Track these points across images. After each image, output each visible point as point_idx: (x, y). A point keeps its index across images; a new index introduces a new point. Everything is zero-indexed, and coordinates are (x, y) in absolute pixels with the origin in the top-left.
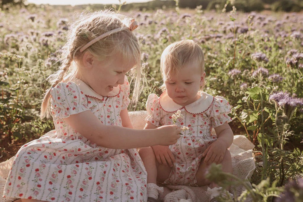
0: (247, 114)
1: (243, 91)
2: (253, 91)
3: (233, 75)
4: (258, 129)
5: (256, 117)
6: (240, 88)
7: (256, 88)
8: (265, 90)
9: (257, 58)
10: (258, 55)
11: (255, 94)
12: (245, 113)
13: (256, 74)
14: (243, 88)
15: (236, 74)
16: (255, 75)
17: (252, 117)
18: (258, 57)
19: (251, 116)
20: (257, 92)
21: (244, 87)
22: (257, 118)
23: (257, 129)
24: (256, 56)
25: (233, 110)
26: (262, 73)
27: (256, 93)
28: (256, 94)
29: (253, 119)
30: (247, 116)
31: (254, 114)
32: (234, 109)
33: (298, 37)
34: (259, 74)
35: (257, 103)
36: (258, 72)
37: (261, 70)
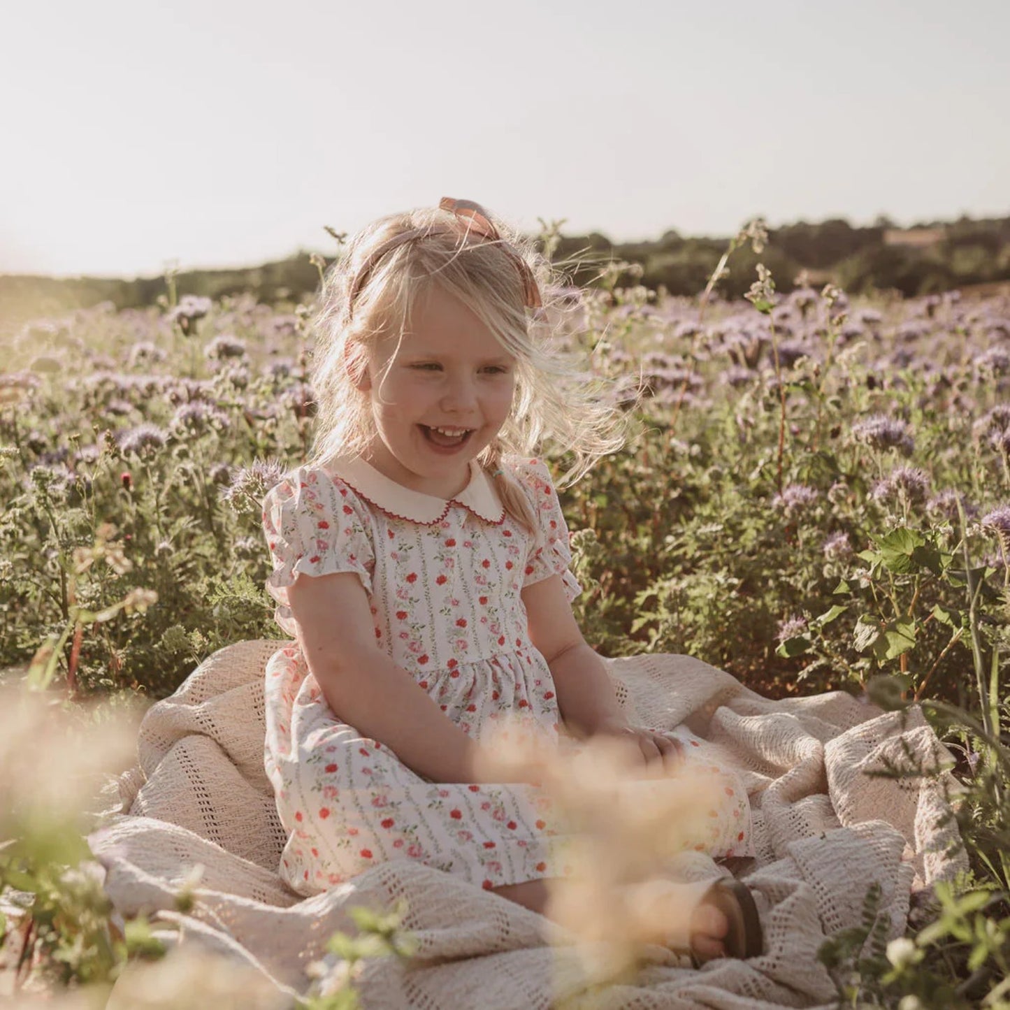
0: (875, 628)
1: (833, 564)
2: (892, 545)
3: (791, 504)
4: (918, 685)
5: (910, 636)
6: (823, 554)
7: (900, 532)
8: (933, 537)
9: (872, 436)
10: (877, 426)
11: (897, 554)
12: (867, 628)
13: (886, 491)
14: (833, 553)
15: (801, 502)
16: (884, 493)
17: (896, 638)
18: (875, 431)
19: (889, 636)
20: (905, 547)
21: (837, 548)
22: (912, 641)
23: (912, 688)
24: (872, 428)
25: (815, 626)
26: (906, 486)
27: (904, 551)
28: (904, 554)
29: (898, 645)
30: (875, 636)
31: (901, 628)
32: (820, 622)
33: (1000, 363)
34: (896, 491)
35: (904, 593)
36: (893, 483)
37: (903, 477)
